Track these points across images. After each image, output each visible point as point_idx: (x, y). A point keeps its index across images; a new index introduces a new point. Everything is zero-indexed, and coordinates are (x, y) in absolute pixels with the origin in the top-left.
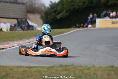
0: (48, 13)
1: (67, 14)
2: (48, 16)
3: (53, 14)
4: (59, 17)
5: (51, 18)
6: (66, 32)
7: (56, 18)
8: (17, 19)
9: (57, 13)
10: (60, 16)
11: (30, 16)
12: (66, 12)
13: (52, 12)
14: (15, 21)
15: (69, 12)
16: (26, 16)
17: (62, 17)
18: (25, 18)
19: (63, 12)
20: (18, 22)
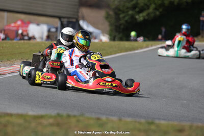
0: (120, 10)
1: (158, 13)
2: (119, 15)
3: (130, 12)
4: (140, 17)
5: (126, 18)
6: (141, 48)
7: (136, 19)
8: (60, 18)
9: (137, 10)
10: (144, 17)
11: (85, 11)
12: (156, 9)
13: (128, 8)
15: (161, 10)
16: (78, 12)
17: (146, 18)
18: (76, 17)
19: (148, 8)
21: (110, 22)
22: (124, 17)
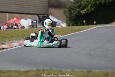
0: (71, 9)
1: (93, 9)
2: (71, 11)
3: (77, 9)
4: (83, 12)
5: (76, 13)
6: (85, 29)
7: (81, 13)
8: (38, 15)
9: (81, 8)
10: (85, 12)
12: (92, 7)
13: (76, 7)
15: (94, 7)
16: (48, 11)
17: (86, 12)
18: (47, 14)
19: (88, 7)
20: (39, 18)
21: (66, 15)
22: (74, 12)
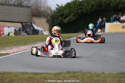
0: (54, 17)
1: (75, 18)
2: (54, 20)
3: (60, 18)
4: (66, 21)
5: (58, 22)
7: (63, 22)
8: (22, 23)
9: (64, 16)
10: (68, 20)
11: (36, 19)
12: (74, 16)
13: (59, 16)
14: (20, 25)
15: (77, 16)
16: (31, 19)
17: (69, 21)
18: (31, 22)
19: (70, 16)
20: (23, 26)
21: (49, 24)
22: (57, 21)
